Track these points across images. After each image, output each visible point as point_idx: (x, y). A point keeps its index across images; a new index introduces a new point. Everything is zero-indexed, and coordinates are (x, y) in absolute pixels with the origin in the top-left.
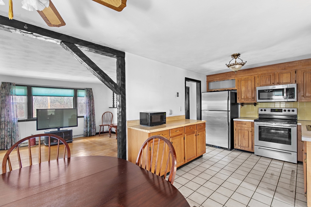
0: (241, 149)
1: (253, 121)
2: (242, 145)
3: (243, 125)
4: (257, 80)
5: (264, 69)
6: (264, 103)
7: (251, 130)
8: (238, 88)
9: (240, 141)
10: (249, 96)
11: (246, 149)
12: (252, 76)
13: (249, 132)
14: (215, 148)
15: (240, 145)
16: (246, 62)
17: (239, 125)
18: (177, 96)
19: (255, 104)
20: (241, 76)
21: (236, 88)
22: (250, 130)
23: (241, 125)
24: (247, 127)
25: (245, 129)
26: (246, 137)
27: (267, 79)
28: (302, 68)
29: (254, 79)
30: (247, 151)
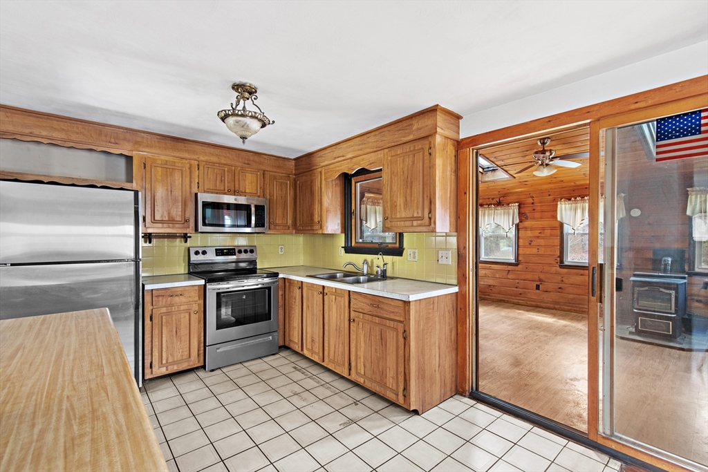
0: (168, 372)
1: (202, 282)
2: (170, 360)
3: (177, 299)
4: (197, 173)
7: (197, 309)
8: (143, 187)
9: (164, 350)
10: (176, 215)
11: (184, 366)
12: (184, 161)
13: (192, 315)
15: (164, 362)
17: (162, 301)
19: (185, 237)
20: (153, 151)
21: (134, 184)
22: (194, 308)
23: (170, 298)
24: (187, 303)
25: (182, 308)
26: (185, 331)
27: (219, 178)
28: (272, 170)
29: (188, 171)
30: (185, 369)
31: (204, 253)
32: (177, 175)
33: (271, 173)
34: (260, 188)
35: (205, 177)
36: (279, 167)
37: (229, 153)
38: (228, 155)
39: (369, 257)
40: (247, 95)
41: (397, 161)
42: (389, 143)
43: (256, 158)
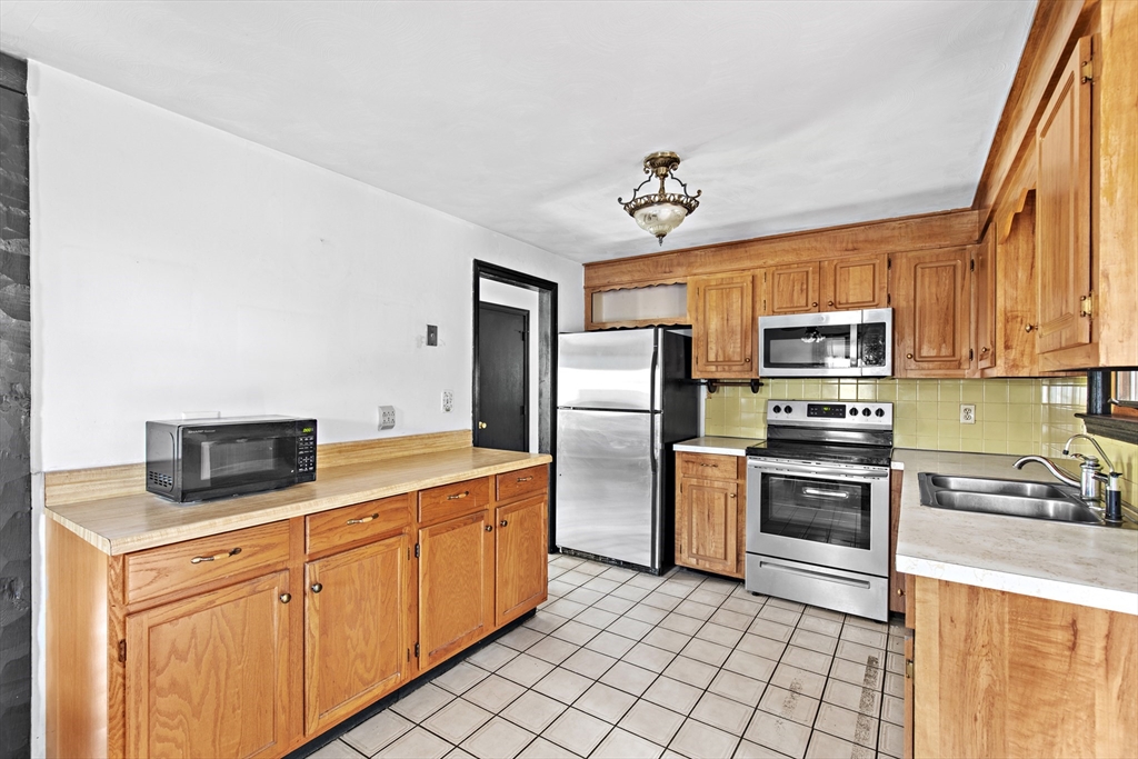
0: (699, 567)
1: (742, 453)
2: (701, 553)
3: (709, 471)
4: (763, 287)
5: (786, 245)
6: (786, 381)
7: (735, 492)
8: (697, 319)
9: (694, 535)
10: (734, 352)
11: (718, 568)
12: (746, 273)
13: (729, 499)
14: (603, 568)
15: (694, 551)
17: (693, 469)
18: (425, 340)
19: (756, 385)
20: (708, 270)
21: (688, 318)
22: (732, 489)
23: (700, 468)
24: (722, 478)
25: (716, 484)
26: (719, 519)
27: (797, 288)
28: (910, 247)
29: (750, 286)
30: (721, 573)
31: (788, 410)
32: (736, 295)
33: (910, 255)
34: (881, 289)
35: (776, 290)
36: (931, 236)
37: (816, 241)
38: (814, 244)
40: (663, 170)
43: (873, 234)
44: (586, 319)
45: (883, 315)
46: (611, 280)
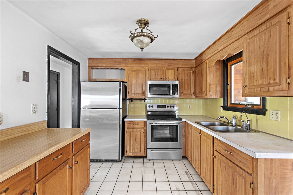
0: (132, 156)
1: (146, 120)
2: (133, 151)
3: (136, 126)
4: (148, 72)
5: (154, 62)
6: (155, 99)
7: (144, 131)
8: (128, 80)
9: (131, 146)
10: (140, 90)
11: (138, 155)
12: (143, 68)
13: (142, 134)
14: (101, 163)
15: (131, 151)
16: (157, 36)
17: (131, 126)
20: (132, 66)
21: (126, 80)
22: (143, 130)
23: (133, 125)
24: (140, 128)
25: (138, 130)
26: (139, 140)
27: (157, 74)
28: (182, 66)
29: (144, 72)
30: (139, 156)
31: (152, 107)
32: (140, 74)
33: (182, 68)
34: (176, 76)
35: (151, 74)
36: (186, 64)
37: (161, 62)
38: (161, 63)
39: (238, 114)
40: (143, 26)
41: (254, 41)
42: (247, 30)
43: (174, 62)
44: (89, 77)
45: (177, 83)
46: (99, 65)
